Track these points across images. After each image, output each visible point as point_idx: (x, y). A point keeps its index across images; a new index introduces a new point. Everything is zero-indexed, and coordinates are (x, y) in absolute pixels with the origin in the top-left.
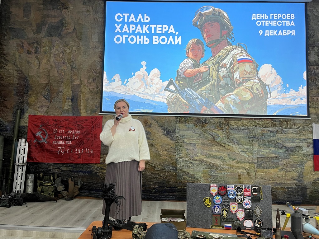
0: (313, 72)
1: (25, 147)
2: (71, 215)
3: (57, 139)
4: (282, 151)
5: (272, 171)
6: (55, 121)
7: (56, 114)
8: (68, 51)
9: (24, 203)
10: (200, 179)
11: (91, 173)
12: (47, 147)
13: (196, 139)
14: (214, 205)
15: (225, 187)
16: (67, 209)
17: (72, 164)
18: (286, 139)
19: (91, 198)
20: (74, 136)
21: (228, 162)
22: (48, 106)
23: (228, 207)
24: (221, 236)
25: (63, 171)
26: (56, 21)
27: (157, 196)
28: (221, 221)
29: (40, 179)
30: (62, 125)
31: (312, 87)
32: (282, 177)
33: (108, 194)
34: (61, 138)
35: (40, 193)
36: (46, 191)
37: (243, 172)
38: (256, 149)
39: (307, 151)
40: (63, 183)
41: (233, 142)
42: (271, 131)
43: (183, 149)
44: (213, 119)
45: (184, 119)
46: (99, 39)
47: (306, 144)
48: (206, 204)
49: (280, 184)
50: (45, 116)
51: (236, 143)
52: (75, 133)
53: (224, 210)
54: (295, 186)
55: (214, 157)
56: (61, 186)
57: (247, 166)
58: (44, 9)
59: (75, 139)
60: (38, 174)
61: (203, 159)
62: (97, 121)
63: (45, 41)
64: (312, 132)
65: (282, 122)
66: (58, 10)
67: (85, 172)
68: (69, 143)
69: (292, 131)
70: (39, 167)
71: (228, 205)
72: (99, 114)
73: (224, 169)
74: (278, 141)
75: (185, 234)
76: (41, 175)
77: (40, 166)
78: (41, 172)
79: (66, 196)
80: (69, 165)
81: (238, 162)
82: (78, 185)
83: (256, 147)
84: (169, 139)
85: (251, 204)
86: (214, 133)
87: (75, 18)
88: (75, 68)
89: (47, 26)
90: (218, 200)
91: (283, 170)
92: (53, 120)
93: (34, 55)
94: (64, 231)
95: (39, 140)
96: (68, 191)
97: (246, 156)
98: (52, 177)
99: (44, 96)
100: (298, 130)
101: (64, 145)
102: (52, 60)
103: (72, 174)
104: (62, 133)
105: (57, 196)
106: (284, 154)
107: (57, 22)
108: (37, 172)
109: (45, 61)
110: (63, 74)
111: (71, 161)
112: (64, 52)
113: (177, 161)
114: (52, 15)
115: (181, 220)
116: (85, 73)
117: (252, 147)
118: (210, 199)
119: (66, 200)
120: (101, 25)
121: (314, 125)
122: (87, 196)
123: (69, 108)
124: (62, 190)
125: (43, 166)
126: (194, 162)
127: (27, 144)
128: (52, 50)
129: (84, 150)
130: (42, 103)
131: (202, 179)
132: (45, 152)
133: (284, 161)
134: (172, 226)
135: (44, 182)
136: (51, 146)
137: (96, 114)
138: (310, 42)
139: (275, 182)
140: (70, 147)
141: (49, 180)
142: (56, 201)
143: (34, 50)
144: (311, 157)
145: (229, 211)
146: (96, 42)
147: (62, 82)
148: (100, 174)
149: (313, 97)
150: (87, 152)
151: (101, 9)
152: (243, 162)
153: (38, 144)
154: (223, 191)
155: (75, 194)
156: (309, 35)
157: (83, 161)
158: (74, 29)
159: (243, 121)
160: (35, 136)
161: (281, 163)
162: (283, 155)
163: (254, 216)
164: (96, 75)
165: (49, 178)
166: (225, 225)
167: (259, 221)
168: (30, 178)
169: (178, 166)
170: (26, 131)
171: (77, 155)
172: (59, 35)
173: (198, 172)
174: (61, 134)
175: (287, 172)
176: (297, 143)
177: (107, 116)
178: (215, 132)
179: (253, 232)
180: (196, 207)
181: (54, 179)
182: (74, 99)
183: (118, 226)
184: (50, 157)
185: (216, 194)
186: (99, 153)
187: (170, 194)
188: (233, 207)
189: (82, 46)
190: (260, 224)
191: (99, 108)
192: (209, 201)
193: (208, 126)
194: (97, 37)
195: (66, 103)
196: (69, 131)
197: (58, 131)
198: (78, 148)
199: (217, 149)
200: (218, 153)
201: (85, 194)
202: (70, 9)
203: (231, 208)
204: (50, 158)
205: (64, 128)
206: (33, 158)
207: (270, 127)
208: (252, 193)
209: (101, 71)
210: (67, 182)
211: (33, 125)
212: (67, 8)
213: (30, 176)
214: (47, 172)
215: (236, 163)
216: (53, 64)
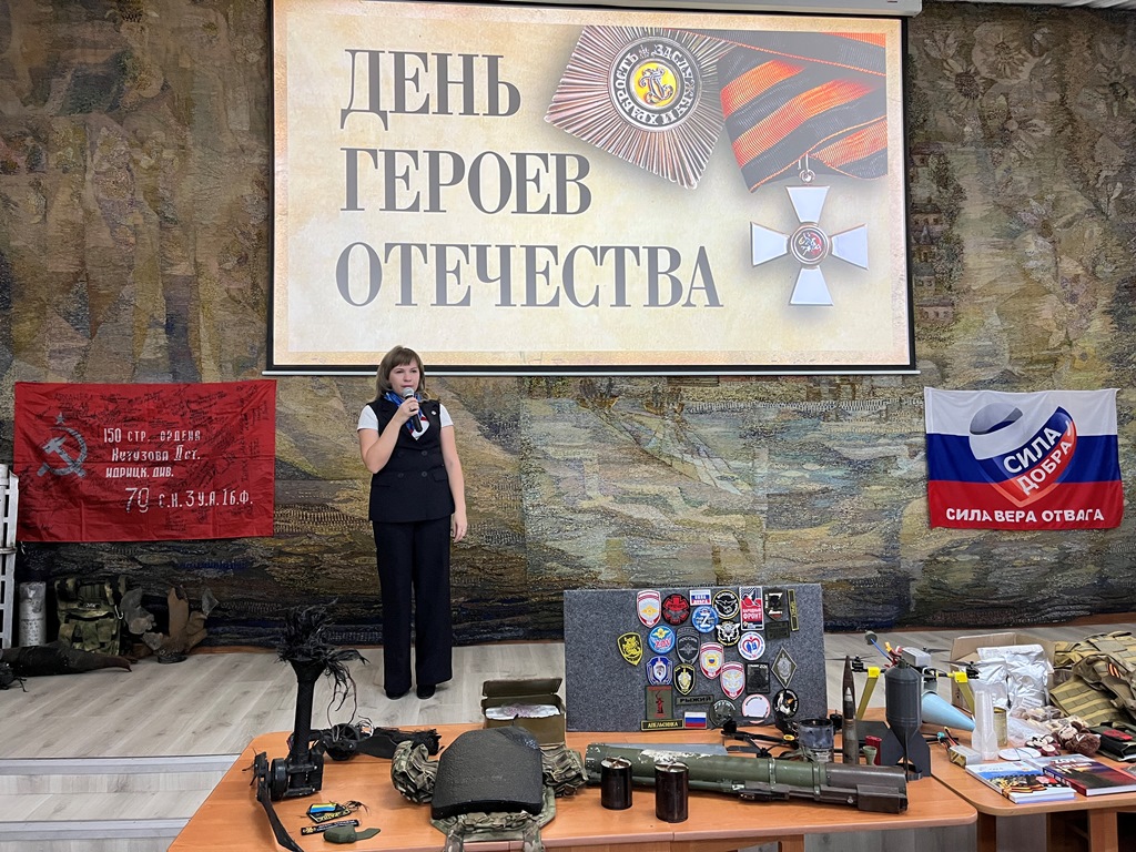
0: (925, 232)
1: (7, 492)
2: (181, 711)
3: (119, 460)
4: (839, 473)
5: (810, 533)
6: (112, 400)
7: (113, 378)
8: (145, 161)
9: (16, 682)
10: (597, 570)
11: (245, 568)
12: (87, 489)
13: (584, 447)
14: (652, 655)
15: (683, 598)
16: (168, 690)
17: (179, 541)
18: (849, 436)
19: (250, 648)
20: (179, 450)
21: (680, 513)
22: (85, 353)
23: (694, 660)
24: (679, 754)
25: (146, 566)
26: (101, 60)
27: (464, 631)
28: (675, 706)
29: (67, 597)
30: (138, 413)
31: (922, 279)
32: (841, 550)
33: (305, 647)
34: (137, 458)
35: (68, 644)
36: (90, 637)
37: (728, 542)
38: (763, 469)
39: (909, 471)
40: (150, 606)
41: (696, 452)
42: (806, 414)
43: (544, 479)
44: (635, 381)
45: (543, 383)
46: (252, 121)
47: (906, 448)
48: (625, 656)
49: (835, 571)
50: (72, 385)
51: (704, 455)
52: (183, 441)
53: (682, 670)
54: (876, 574)
55: (638, 499)
56: (144, 616)
57: (738, 521)
58: (57, 19)
59: (183, 460)
60: (58, 582)
61: (606, 506)
62: (259, 397)
63: (62, 127)
64: (922, 412)
65: (838, 386)
66: (107, 23)
67: (225, 567)
68: (164, 473)
69: (866, 413)
70: (60, 557)
71: (695, 653)
72: (264, 373)
73: (671, 535)
74: (827, 444)
75: (563, 759)
76: (70, 583)
77: (63, 553)
78: (70, 573)
79: (160, 649)
80: (169, 547)
81: (710, 512)
82: (200, 610)
83: (764, 465)
84: (497, 449)
85: (764, 645)
86: (637, 425)
87: (168, 51)
88: (172, 220)
89: (69, 77)
90: (663, 638)
91: (842, 530)
92: (103, 398)
93: (24, 178)
94: (158, 769)
95: (56, 467)
96: (166, 633)
97: (733, 491)
98: (108, 590)
99: (67, 316)
100: (885, 408)
101: (149, 482)
102: (89, 192)
103: (178, 575)
104: (139, 439)
105: (128, 651)
106: (848, 483)
107: (105, 63)
108: (56, 575)
109: (63, 197)
110: (132, 240)
111: (174, 533)
112: (131, 166)
113: (524, 515)
114: (84, 41)
115: (548, 711)
116: (210, 239)
117: (750, 464)
118: (637, 638)
119: (160, 661)
120: (257, 75)
121: (928, 391)
122: (235, 645)
123: (159, 355)
124: (147, 631)
125: (75, 553)
126: (580, 516)
127: (14, 482)
128: (89, 159)
129: (219, 493)
130: (60, 340)
131: (603, 569)
132: (80, 507)
133: (846, 504)
134: (522, 737)
135: (81, 605)
136: (99, 485)
137: (254, 373)
138: (916, 141)
139: (821, 565)
140: (167, 485)
141: (100, 599)
142: (128, 668)
143: (24, 158)
144: (922, 486)
145: (697, 673)
146: (243, 132)
147: (130, 267)
148: (277, 571)
149: (925, 309)
150: (228, 501)
151: (257, 20)
152: (727, 512)
153: (53, 479)
154: (677, 611)
155: (195, 641)
156: (912, 121)
157: (214, 530)
158: (165, 87)
159: (723, 386)
160: (40, 455)
161: (834, 507)
162: (842, 483)
163: (772, 682)
164: (248, 244)
165: (97, 592)
166: (688, 715)
167: (787, 697)
168: (31, 596)
169: (530, 531)
170: (10, 438)
171: (193, 510)
172: (111, 108)
173: (592, 548)
174: (136, 445)
175: (855, 533)
176: (880, 448)
177: (290, 379)
178: (640, 423)
179: (772, 732)
180: (595, 665)
181: (117, 597)
182: (176, 325)
183: (343, 748)
184: (98, 523)
185: (655, 621)
186: (270, 502)
187: (507, 621)
188: (711, 659)
189: (194, 145)
190: (792, 706)
191: (263, 355)
192: (634, 644)
193: (620, 406)
194: (245, 117)
195: (148, 341)
196: (163, 433)
197: (124, 433)
198: (197, 489)
199: (647, 475)
200: (650, 487)
201: (226, 638)
202: (149, 20)
203: (705, 664)
204: (99, 527)
205: (143, 424)
206: (36, 527)
207: (803, 401)
208: (766, 611)
209: (264, 229)
210: (164, 601)
211: (33, 417)
212: (136, 16)
213: (31, 589)
214: (90, 573)
215: (708, 513)
216: (93, 206)
